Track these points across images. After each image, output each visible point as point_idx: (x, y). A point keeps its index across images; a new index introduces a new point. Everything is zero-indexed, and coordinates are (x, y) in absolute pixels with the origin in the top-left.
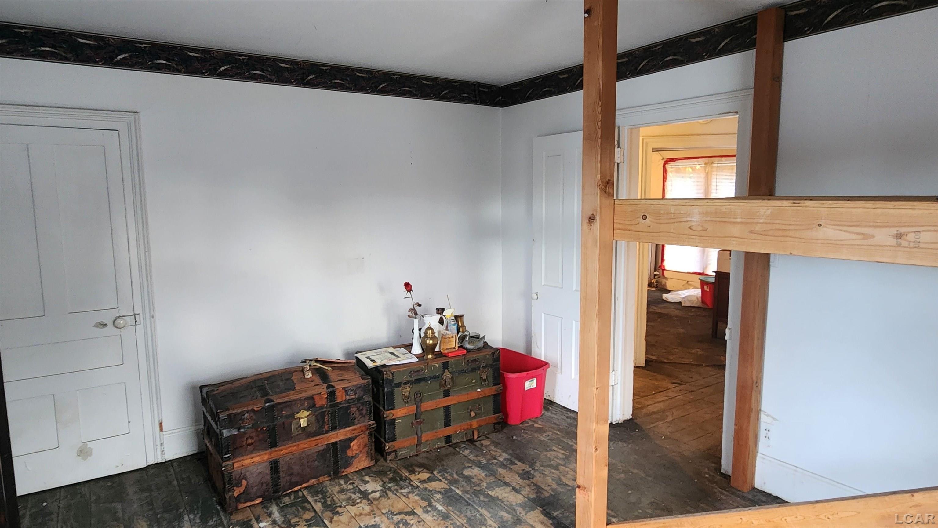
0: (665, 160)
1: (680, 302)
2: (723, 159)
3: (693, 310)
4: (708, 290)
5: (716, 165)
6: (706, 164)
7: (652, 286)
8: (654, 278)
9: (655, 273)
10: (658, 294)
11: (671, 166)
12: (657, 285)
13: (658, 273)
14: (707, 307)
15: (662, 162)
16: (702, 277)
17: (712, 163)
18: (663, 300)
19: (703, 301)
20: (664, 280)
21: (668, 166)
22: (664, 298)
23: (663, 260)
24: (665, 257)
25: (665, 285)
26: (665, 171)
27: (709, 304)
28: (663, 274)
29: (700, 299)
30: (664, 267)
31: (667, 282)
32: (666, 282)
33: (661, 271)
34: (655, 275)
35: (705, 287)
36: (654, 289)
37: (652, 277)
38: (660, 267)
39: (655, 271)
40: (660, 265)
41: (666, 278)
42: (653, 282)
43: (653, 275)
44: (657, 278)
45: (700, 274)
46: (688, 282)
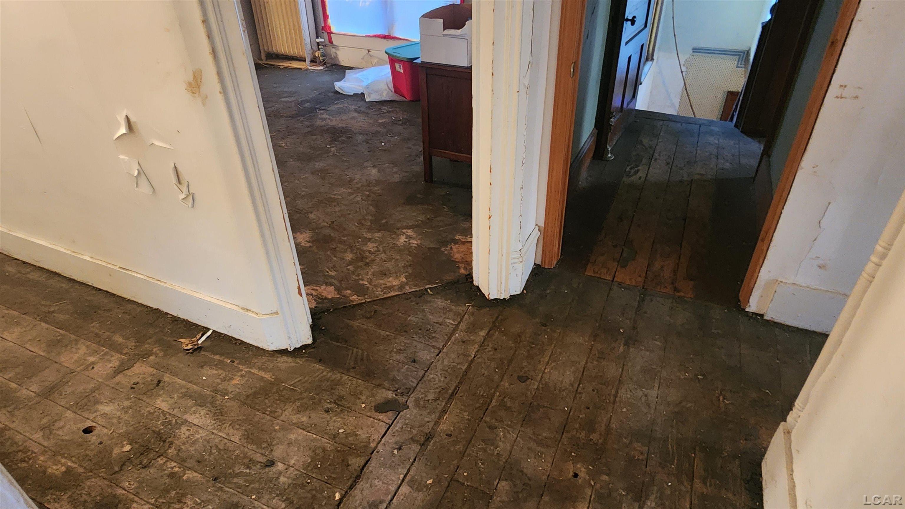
1: (363, 94)
3: (385, 108)
4: (402, 71)
7: (318, 61)
8: (319, 49)
9: (318, 40)
10: (327, 78)
12: (324, 60)
13: (322, 40)
14: (403, 101)
16: (389, 45)
18: (337, 92)
19: (397, 90)
20: (334, 50)
22: (337, 88)
23: (326, 17)
24: (328, 13)
25: (336, 57)
27: (405, 94)
28: (330, 41)
29: (391, 86)
30: (329, 27)
31: (338, 52)
32: (336, 53)
33: (326, 34)
34: (318, 44)
35: (397, 66)
36: (322, 68)
37: (315, 47)
38: (323, 28)
39: (317, 38)
40: (323, 25)
41: (336, 47)
42: (317, 55)
43: (316, 45)
44: (322, 48)
45: (385, 37)
46: (369, 51)
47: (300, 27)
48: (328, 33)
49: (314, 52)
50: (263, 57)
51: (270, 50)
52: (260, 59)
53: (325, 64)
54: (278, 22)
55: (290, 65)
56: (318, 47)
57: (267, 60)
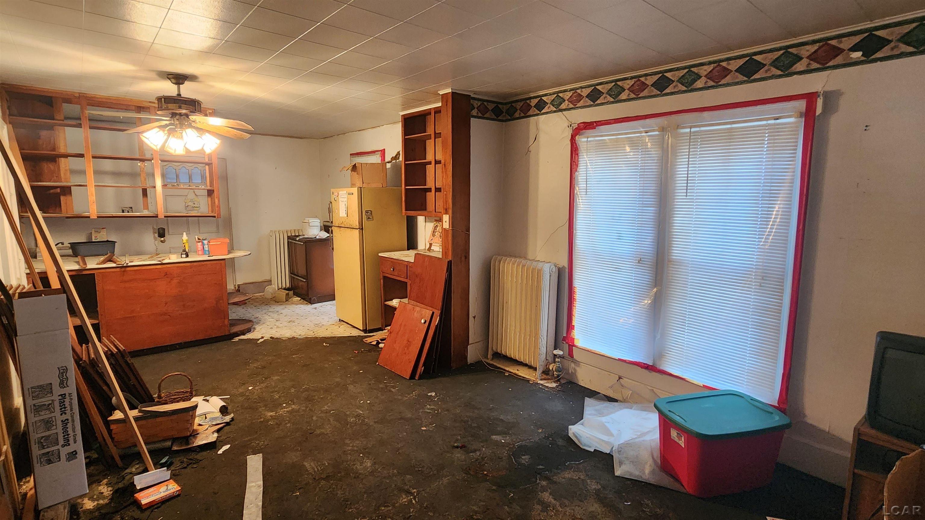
0: (575, 126)
1: (610, 456)
2: (706, 114)
5: (688, 130)
6: (663, 129)
7: (550, 373)
8: (555, 362)
9: (556, 352)
10: (559, 407)
11: (586, 139)
12: (558, 376)
13: (561, 353)
14: (676, 486)
15: (568, 133)
16: (660, 390)
17: (678, 127)
20: (573, 365)
21: (581, 140)
22: (572, 434)
23: (570, 327)
24: (575, 322)
25: (574, 374)
26: (574, 150)
28: (571, 354)
30: (573, 340)
31: (578, 369)
32: (575, 369)
33: (566, 347)
34: (556, 356)
36: (554, 385)
37: (550, 359)
38: (564, 339)
39: (555, 348)
40: (565, 335)
41: (576, 363)
42: (551, 369)
43: (552, 356)
44: (559, 362)
45: (647, 367)
46: (620, 378)
47: (537, 334)
48: (569, 345)
49: (548, 364)
50: (490, 356)
51: (499, 351)
52: (486, 357)
53: (559, 380)
54: (513, 324)
55: (517, 372)
56: (554, 360)
57: (492, 359)
